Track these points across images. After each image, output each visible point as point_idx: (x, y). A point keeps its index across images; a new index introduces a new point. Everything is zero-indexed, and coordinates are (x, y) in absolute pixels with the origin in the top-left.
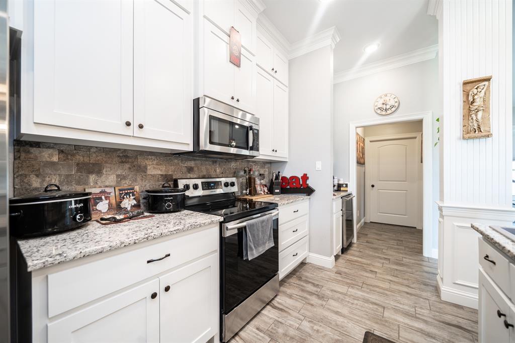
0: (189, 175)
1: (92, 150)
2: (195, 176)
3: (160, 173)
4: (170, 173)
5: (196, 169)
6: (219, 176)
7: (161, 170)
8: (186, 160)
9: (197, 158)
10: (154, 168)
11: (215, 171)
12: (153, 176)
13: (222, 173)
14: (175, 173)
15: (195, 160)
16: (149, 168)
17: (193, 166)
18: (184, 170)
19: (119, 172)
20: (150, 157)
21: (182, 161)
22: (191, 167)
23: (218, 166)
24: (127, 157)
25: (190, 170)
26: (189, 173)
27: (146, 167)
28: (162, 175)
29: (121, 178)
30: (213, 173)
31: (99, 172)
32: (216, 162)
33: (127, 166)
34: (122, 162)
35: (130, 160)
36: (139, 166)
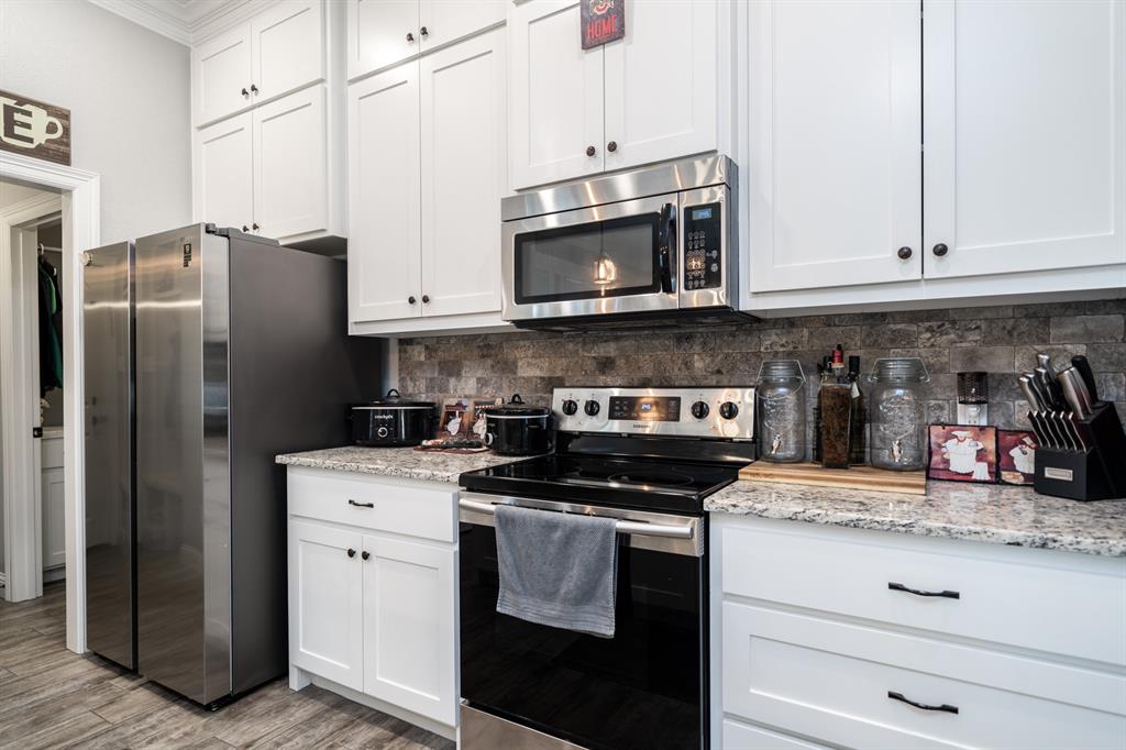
0: (602, 377)
1: (452, 341)
2: (619, 382)
3: (538, 373)
4: (559, 374)
5: (621, 362)
6: (704, 383)
7: (541, 369)
8: (594, 342)
9: (626, 333)
10: (529, 364)
11: (688, 365)
12: (528, 380)
13: (719, 372)
14: (570, 374)
15: (617, 339)
16: (520, 364)
17: (612, 355)
18: (591, 365)
19: (479, 374)
20: (522, 343)
21: (584, 344)
22: (607, 358)
23: (697, 348)
24: (488, 346)
25: (606, 365)
26: (604, 373)
27: (515, 363)
28: (542, 378)
29: (482, 382)
30: (676, 373)
31: (458, 375)
32: (689, 338)
33: (489, 362)
34: (483, 356)
35: (493, 352)
36: (506, 363)
